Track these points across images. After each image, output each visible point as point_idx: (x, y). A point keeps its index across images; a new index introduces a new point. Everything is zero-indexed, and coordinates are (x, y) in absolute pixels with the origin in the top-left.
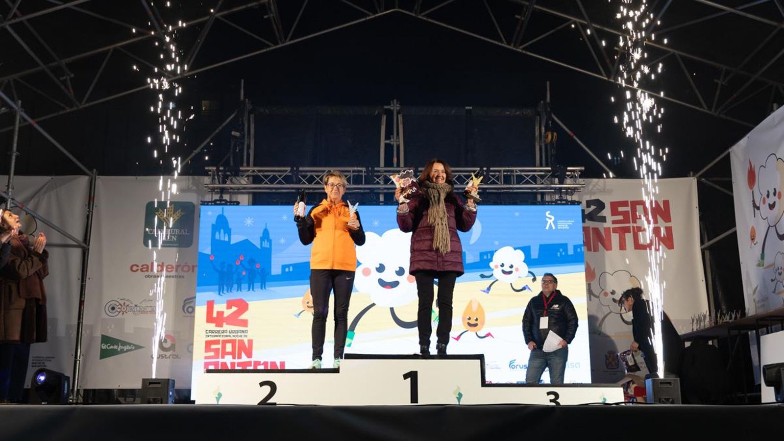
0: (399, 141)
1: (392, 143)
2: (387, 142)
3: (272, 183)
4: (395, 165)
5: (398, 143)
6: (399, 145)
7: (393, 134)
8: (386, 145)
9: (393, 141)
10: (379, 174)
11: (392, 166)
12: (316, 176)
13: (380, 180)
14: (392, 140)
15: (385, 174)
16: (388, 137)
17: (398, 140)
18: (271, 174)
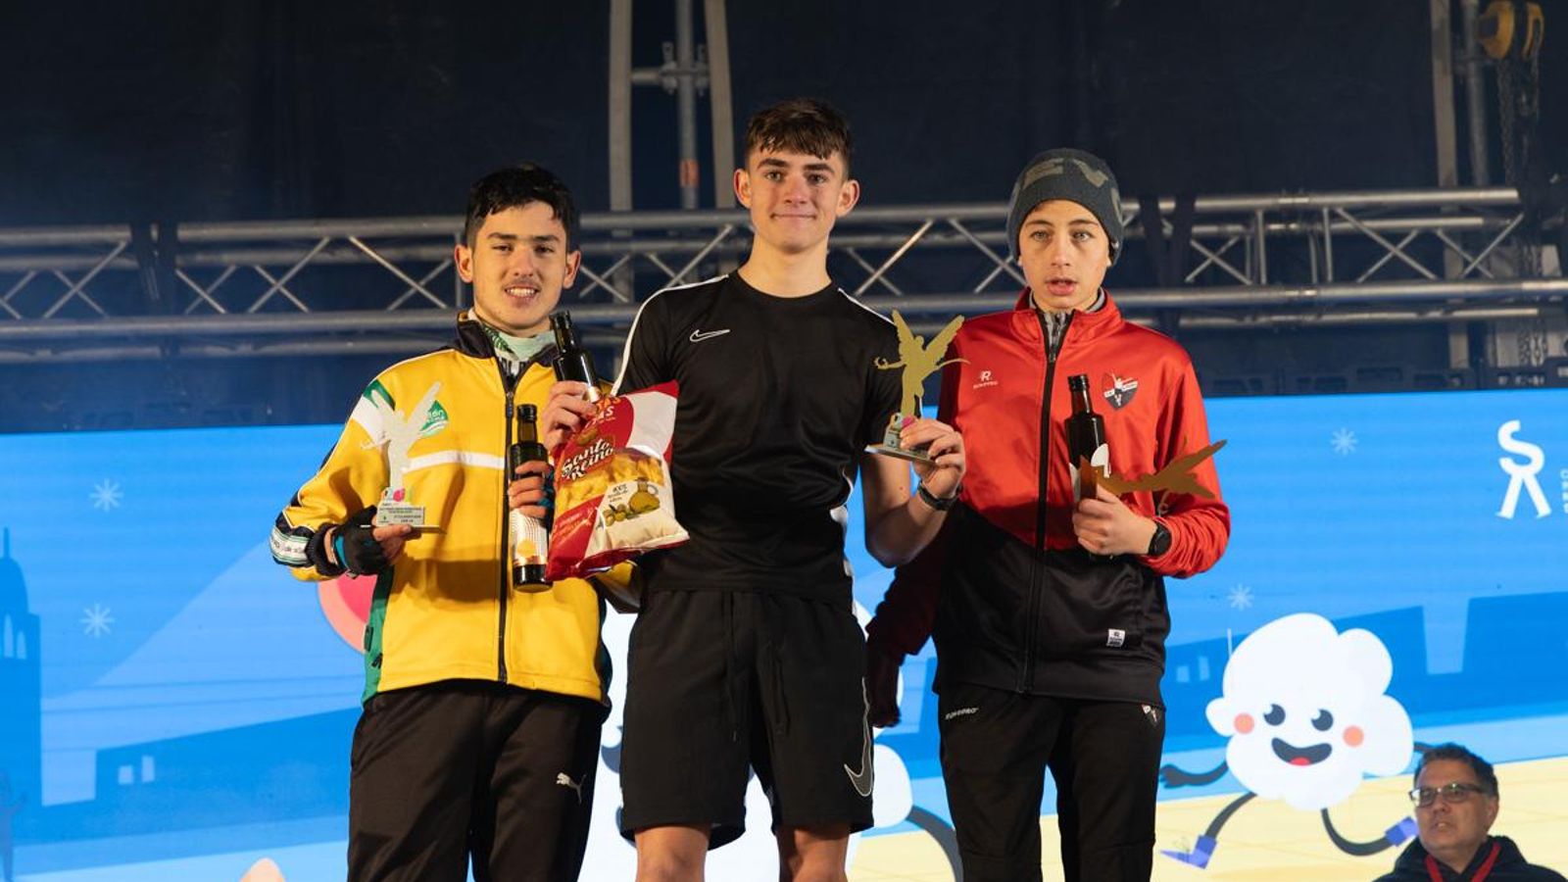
0: (707, 74)
1: (670, 83)
2: (646, 76)
3: (32, 312)
4: (690, 197)
5: (701, 82)
6: (707, 91)
7: (672, 36)
8: (641, 96)
9: (675, 75)
10: (607, 247)
11: (674, 203)
12: (270, 269)
13: (610, 280)
14: (670, 66)
15: (636, 246)
16: (645, 54)
17: (700, 66)
18: (30, 265)
